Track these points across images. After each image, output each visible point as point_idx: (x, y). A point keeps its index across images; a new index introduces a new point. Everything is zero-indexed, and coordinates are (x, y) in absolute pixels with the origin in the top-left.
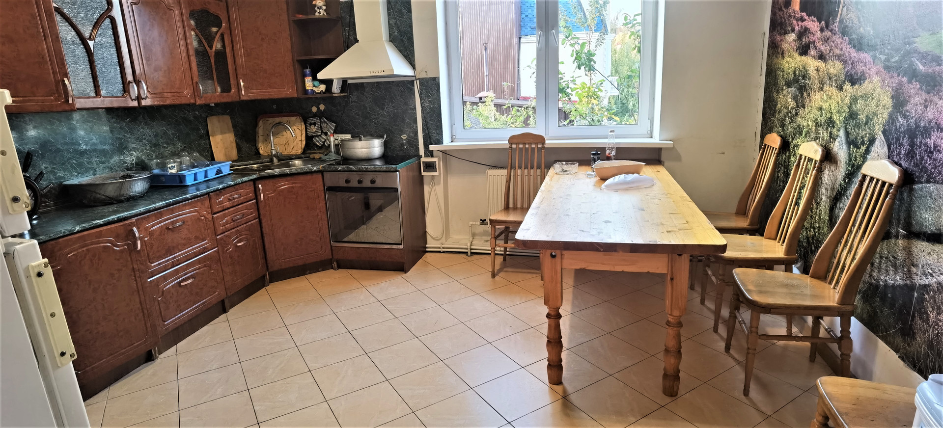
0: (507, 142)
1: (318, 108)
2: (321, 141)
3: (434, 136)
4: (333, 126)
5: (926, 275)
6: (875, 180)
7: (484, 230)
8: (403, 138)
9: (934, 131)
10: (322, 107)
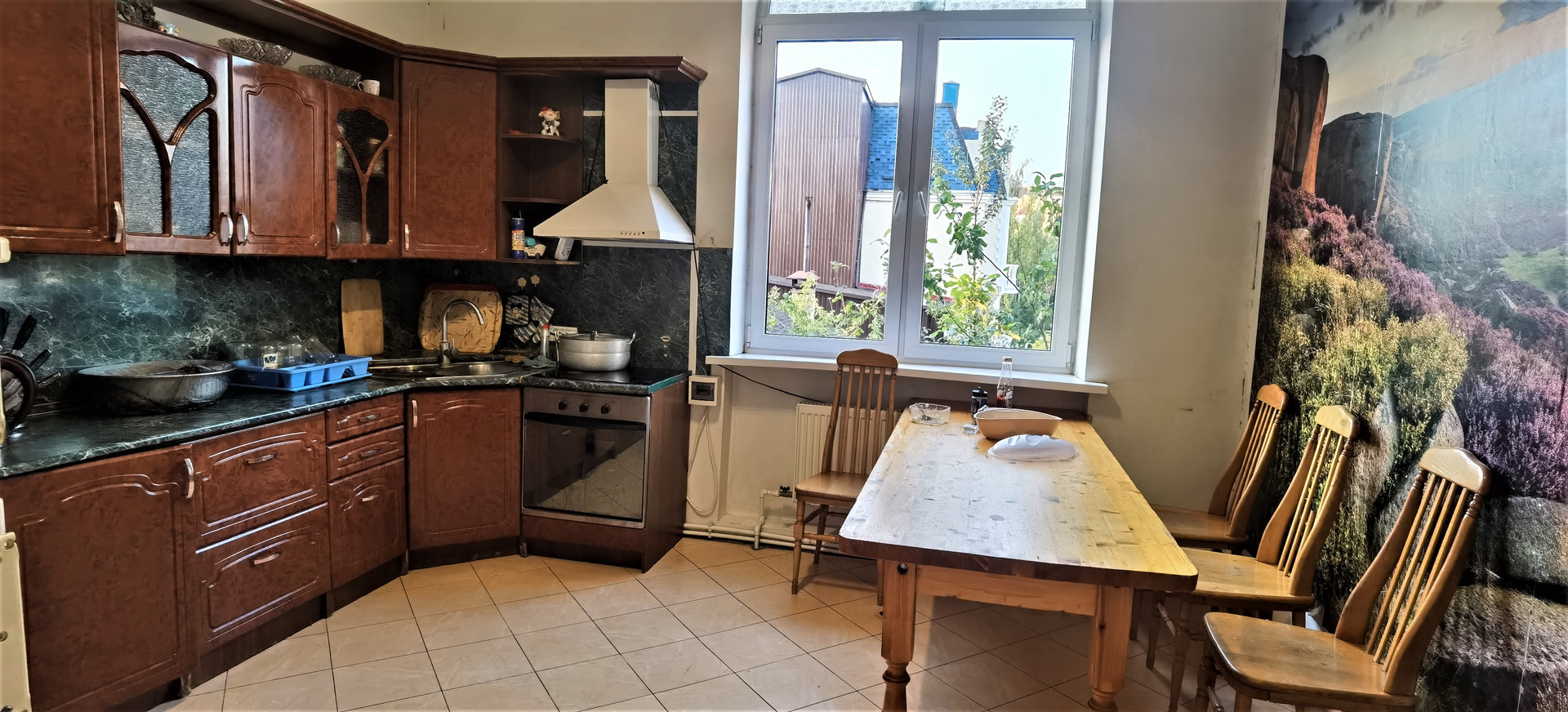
0: (835, 362)
1: (529, 281)
2: (526, 334)
3: (716, 341)
4: (550, 312)
5: (1538, 657)
6: (1443, 482)
7: (784, 506)
8: (664, 340)
9: (1538, 411)
10: (535, 280)
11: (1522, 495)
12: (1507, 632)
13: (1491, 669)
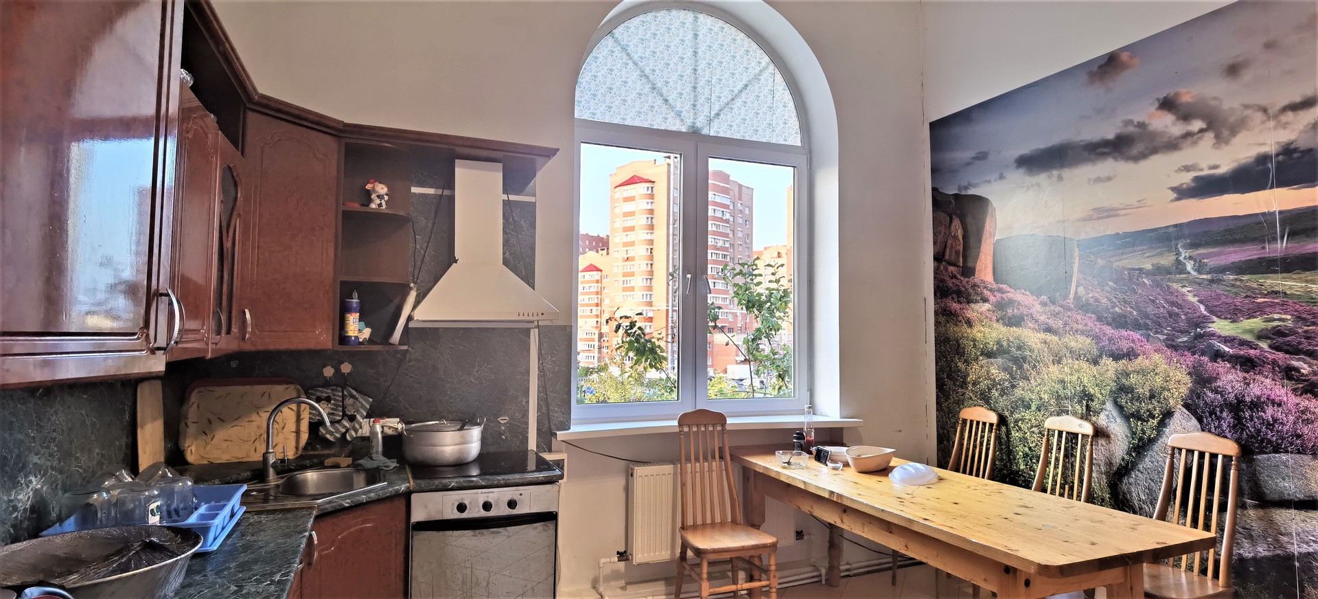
1: (338, 370)
3: (557, 416)
8: (502, 422)
10: (346, 368)
11: (1266, 453)
12: (1275, 533)
13: (1265, 557)
